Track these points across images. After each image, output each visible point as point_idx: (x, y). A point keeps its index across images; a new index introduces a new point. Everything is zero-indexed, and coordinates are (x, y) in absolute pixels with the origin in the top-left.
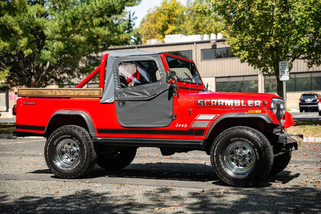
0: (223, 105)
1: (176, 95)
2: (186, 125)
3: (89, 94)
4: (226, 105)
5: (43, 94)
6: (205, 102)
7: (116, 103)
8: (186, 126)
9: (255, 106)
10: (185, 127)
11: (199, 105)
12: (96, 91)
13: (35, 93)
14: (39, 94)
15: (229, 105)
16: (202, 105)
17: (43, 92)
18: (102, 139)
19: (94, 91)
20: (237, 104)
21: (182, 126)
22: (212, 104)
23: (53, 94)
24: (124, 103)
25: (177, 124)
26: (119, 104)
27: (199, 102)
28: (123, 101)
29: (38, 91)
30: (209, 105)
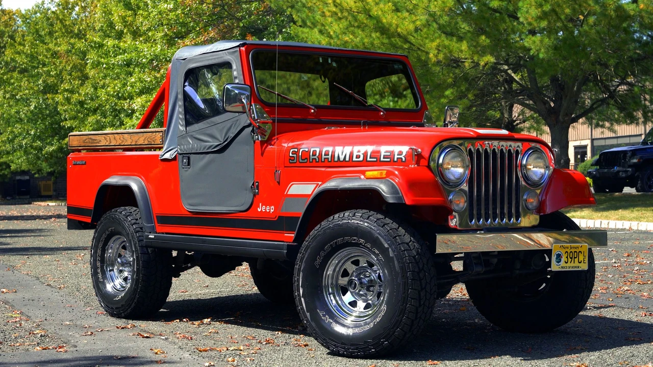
0: (330, 160)
1: (258, 139)
2: (273, 207)
3: (149, 141)
4: (336, 159)
5: (96, 143)
6: (300, 154)
7: (180, 157)
8: (271, 209)
9: (394, 161)
10: (272, 211)
11: (291, 161)
12: (157, 133)
13: (87, 142)
14: (92, 143)
15: (342, 158)
16: (295, 161)
17: (96, 140)
18: (155, 236)
19: (154, 133)
20: (358, 157)
21: (267, 209)
22: (311, 157)
23: (107, 144)
24: (189, 158)
25: (260, 204)
26: (183, 161)
27: (291, 155)
28: (188, 155)
29: (90, 139)
30: (306, 161)
